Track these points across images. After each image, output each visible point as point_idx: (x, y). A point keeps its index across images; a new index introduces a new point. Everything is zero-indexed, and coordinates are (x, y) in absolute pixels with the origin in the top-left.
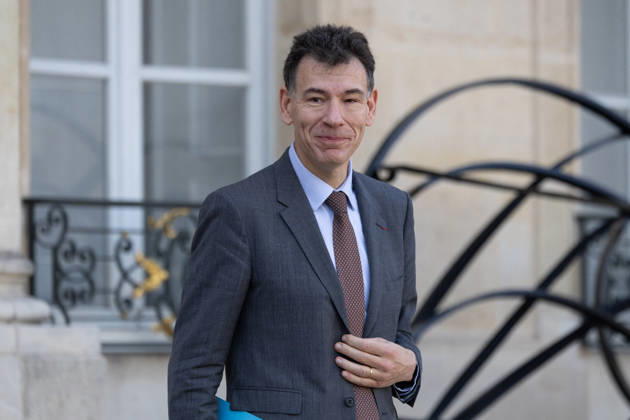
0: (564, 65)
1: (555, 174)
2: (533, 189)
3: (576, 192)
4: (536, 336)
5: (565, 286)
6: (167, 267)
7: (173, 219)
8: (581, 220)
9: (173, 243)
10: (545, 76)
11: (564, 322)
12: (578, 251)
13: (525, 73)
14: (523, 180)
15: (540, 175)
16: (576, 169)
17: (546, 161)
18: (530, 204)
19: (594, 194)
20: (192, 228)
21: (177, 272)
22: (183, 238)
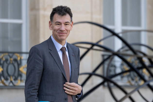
0: (98, 18)
1: (97, 44)
2: (91, 48)
3: (102, 49)
4: (92, 84)
5: (99, 72)
6: (3, 67)
7: (4, 56)
8: (103, 56)
9: (4, 62)
10: (94, 21)
11: (99, 80)
12: (102, 63)
13: (89, 20)
14: (89, 46)
15: (93, 45)
16: (102, 43)
17: (94, 41)
18: (91, 52)
20: (9, 58)
21: (5, 69)
22: (7, 60)
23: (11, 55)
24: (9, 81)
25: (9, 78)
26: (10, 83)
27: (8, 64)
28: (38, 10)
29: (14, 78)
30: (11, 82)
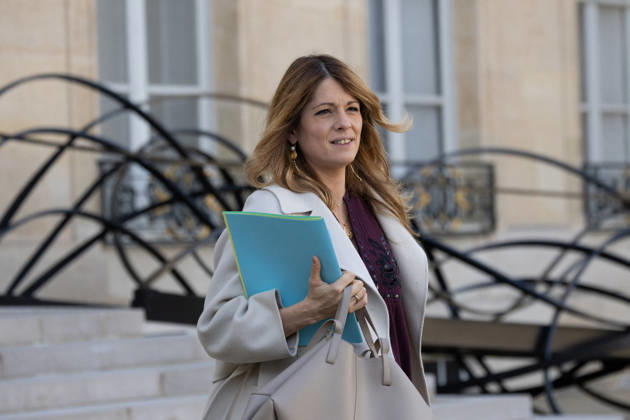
0: (86, 64)
1: (83, 134)
2: (70, 145)
3: (96, 146)
4: (74, 237)
5: (91, 206)
8: (101, 164)
10: (75, 72)
11: (92, 229)
12: (99, 184)
13: (62, 69)
14: (63, 139)
15: (73, 136)
16: (97, 131)
17: (77, 126)
18: (67, 155)
19: (108, 147)
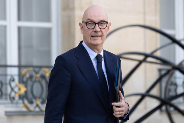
0: (154, 21)
1: (151, 56)
2: (144, 60)
3: (158, 61)
5: (155, 92)
6: (26, 86)
7: (28, 71)
8: (160, 70)
9: (28, 79)
10: (148, 24)
12: (159, 80)
13: (142, 23)
14: (141, 58)
15: (147, 56)
16: (158, 54)
17: (148, 51)
18: (143, 65)
19: (164, 62)
20: (34, 74)
21: (29, 88)
22: (31, 77)
23: (37, 69)
24: (34, 105)
25: (34, 101)
26: (35, 107)
27: (34, 82)
28: (73, 9)
29: (41, 100)
30: (37, 106)
